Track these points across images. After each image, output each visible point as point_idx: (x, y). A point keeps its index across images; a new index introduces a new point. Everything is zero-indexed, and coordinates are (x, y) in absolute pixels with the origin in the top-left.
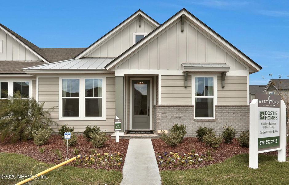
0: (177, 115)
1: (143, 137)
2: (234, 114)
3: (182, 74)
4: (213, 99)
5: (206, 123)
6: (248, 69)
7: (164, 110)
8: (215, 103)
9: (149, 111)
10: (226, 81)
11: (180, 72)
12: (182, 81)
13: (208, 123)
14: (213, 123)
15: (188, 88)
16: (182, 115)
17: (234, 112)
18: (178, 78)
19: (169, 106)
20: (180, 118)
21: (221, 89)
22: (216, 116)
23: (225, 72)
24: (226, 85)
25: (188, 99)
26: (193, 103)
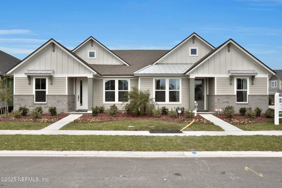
0: (226, 101)
1: (207, 114)
2: (259, 100)
3: (229, 77)
4: (247, 91)
5: (243, 105)
6: (268, 74)
7: (218, 98)
8: (248, 93)
9: (204, 98)
10: (254, 81)
11: (227, 76)
12: (229, 81)
13: (244, 105)
14: (247, 105)
15: (232, 85)
16: (229, 101)
17: (260, 99)
18: (226, 79)
19: (221, 96)
20: (228, 102)
21: (251, 85)
22: (248, 101)
23: (255, 76)
24: (254, 83)
25: (233, 92)
26: (235, 94)
